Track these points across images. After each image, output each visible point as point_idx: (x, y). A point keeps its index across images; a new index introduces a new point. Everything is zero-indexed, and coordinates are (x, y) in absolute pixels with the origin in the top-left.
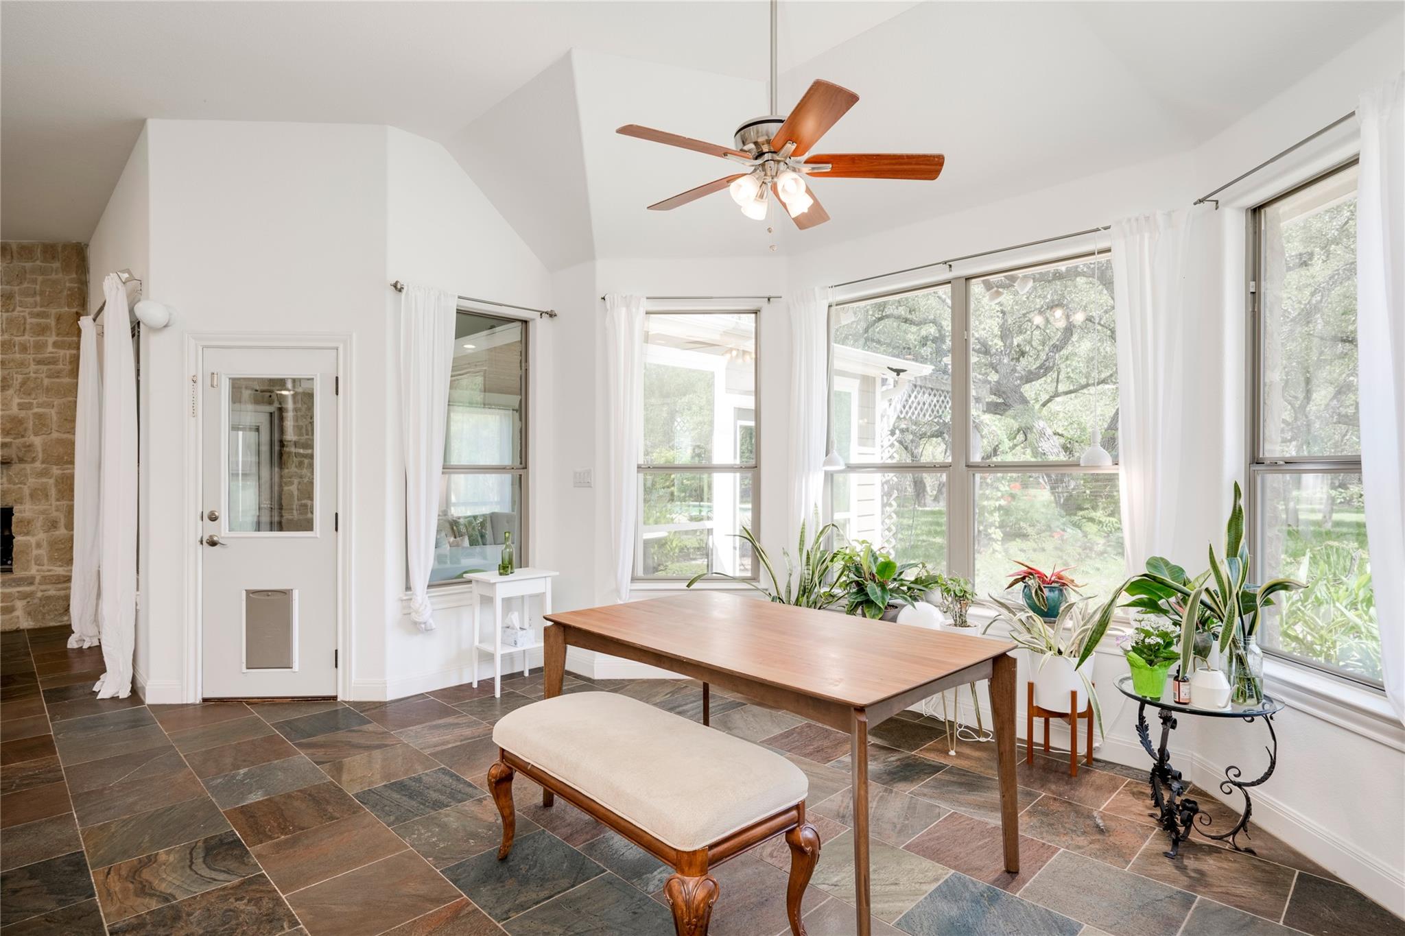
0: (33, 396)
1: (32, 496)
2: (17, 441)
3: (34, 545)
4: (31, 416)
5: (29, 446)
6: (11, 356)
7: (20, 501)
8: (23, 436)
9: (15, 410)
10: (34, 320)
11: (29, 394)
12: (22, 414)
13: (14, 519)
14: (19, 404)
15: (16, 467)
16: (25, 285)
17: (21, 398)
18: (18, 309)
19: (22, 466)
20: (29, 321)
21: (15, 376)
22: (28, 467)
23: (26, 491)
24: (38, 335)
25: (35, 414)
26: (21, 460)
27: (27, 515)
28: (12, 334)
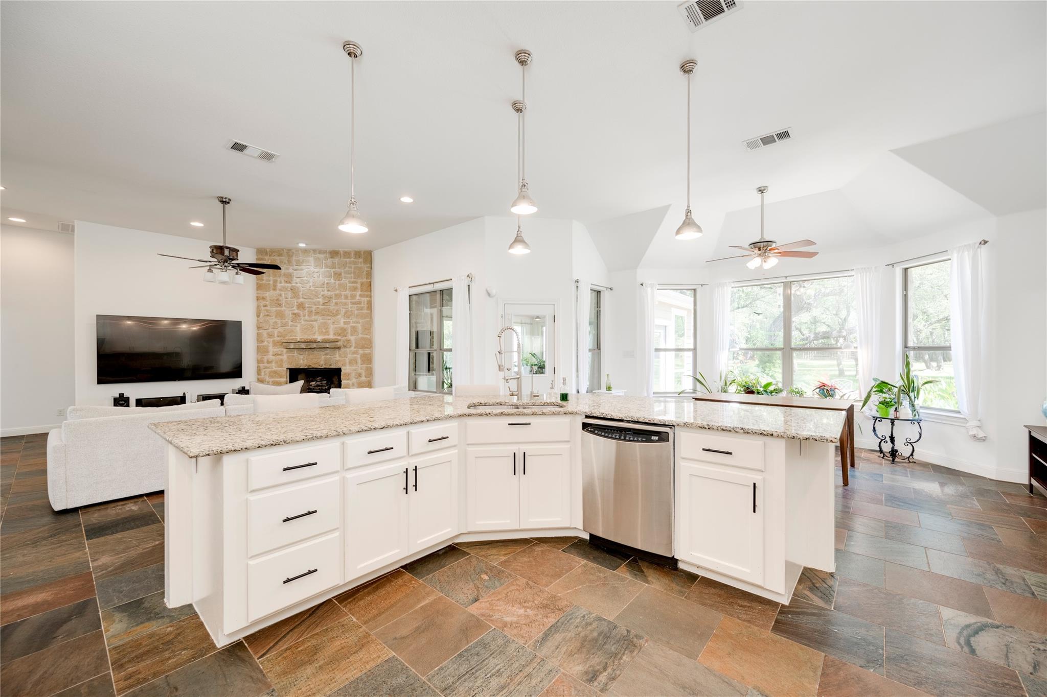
0: (350, 318)
1: (350, 363)
2: (343, 338)
3: (351, 385)
4: (350, 328)
5: (349, 341)
6: (341, 300)
7: (344, 365)
8: (346, 336)
9: (342, 325)
10: (351, 285)
11: (349, 318)
12: (346, 326)
13: (342, 373)
14: (344, 322)
15: (342, 350)
16: (347, 269)
17: (345, 319)
18: (343, 279)
19: (345, 349)
20: (348, 285)
21: (342, 309)
22: (348, 350)
23: (347, 361)
24: (353, 291)
25: (351, 326)
26: (345, 347)
27: (348, 371)
28: (341, 291)
